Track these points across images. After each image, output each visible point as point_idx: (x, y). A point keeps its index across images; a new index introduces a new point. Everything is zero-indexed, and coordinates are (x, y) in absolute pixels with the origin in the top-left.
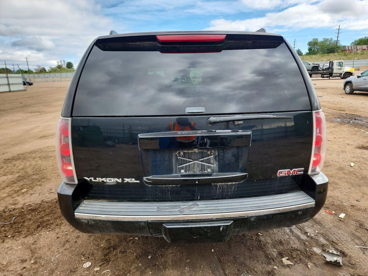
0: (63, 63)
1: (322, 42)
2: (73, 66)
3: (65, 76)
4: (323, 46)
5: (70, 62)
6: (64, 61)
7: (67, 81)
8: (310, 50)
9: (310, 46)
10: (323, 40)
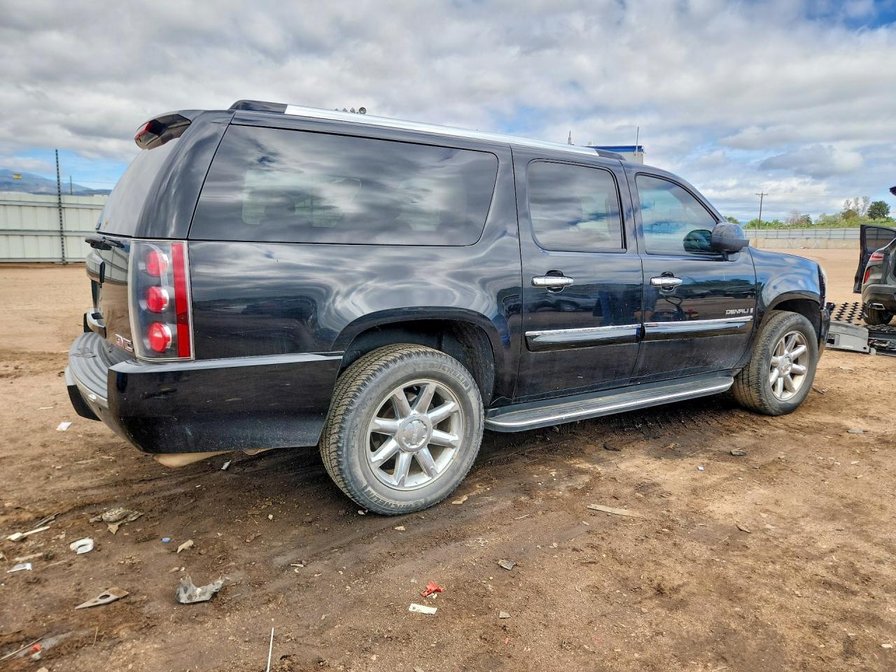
0: (861, 202)
2: (888, 212)
3: (840, 237)
5: (881, 202)
6: (866, 200)
7: (842, 248)
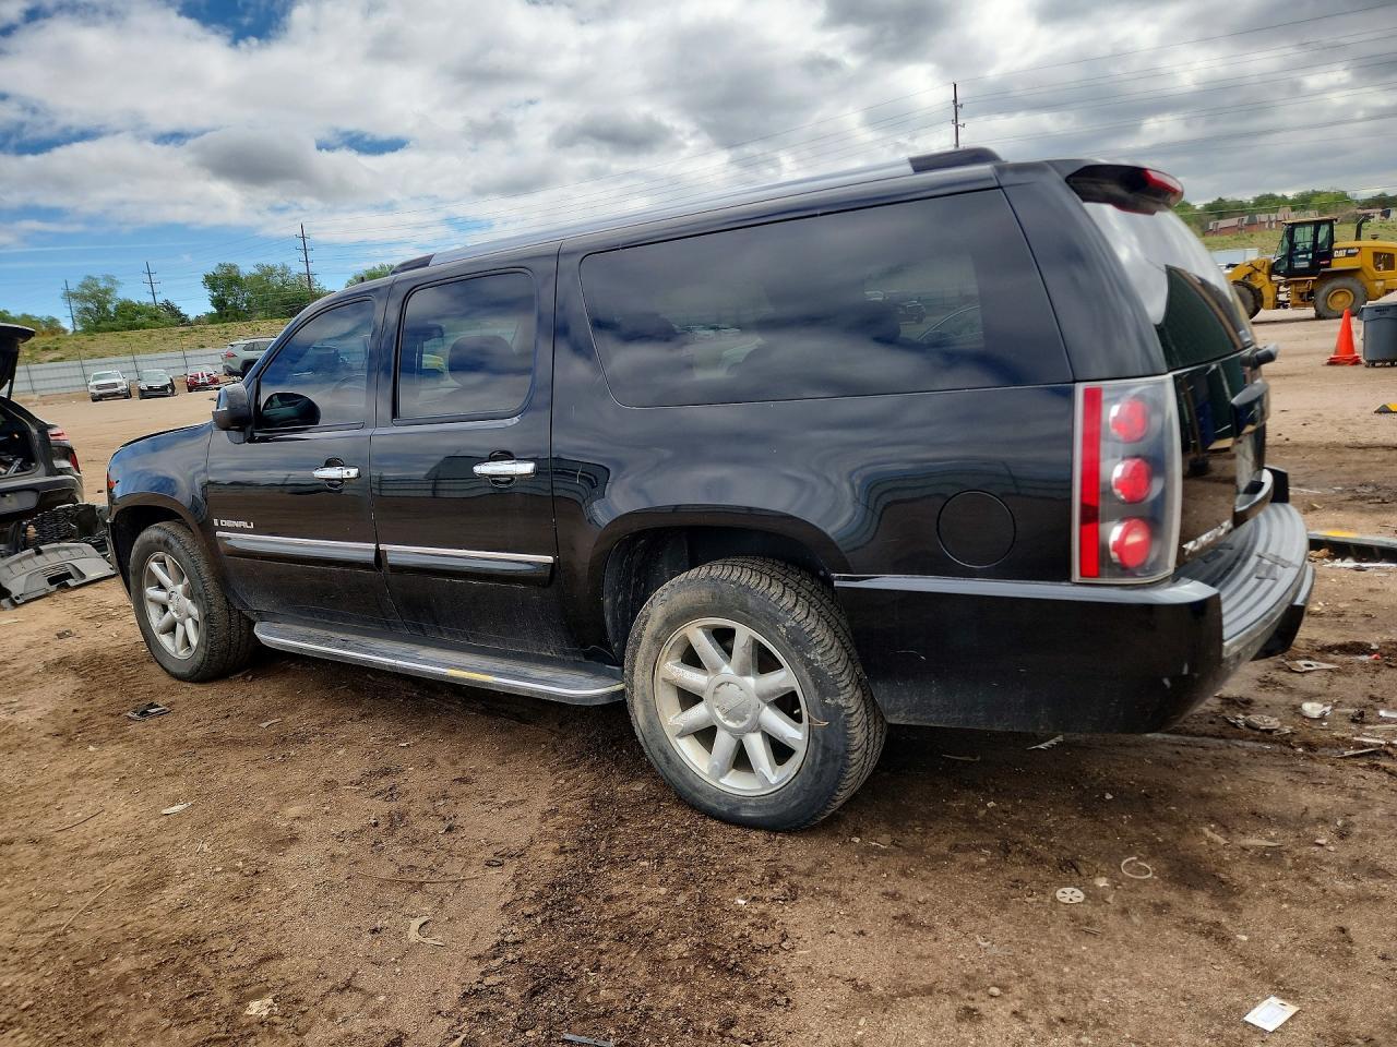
1: (258, 278)
4: (263, 290)
8: (219, 303)
9: (213, 288)
10: (255, 271)
